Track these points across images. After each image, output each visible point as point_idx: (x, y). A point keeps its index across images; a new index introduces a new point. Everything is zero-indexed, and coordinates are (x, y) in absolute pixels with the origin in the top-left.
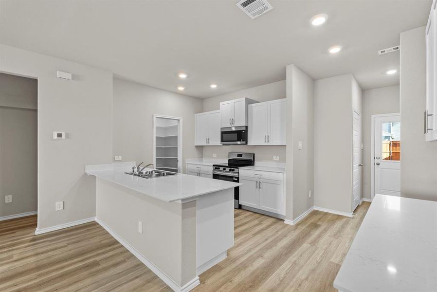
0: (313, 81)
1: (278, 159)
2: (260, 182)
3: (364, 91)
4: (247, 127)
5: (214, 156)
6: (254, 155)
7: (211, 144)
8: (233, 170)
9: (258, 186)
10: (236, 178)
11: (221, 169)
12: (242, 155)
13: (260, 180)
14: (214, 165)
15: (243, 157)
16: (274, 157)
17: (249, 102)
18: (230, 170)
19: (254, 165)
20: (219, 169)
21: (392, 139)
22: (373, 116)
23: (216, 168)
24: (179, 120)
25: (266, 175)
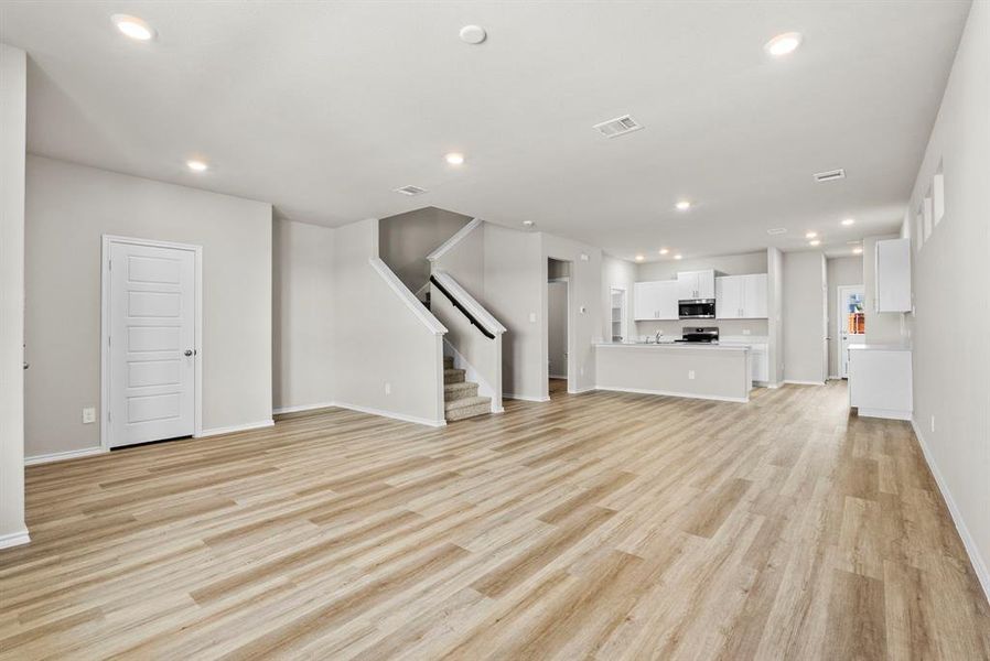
0: (784, 255)
1: (749, 333)
3: (829, 260)
4: (715, 300)
6: (719, 329)
7: (666, 318)
16: (744, 331)
17: (717, 274)
19: (717, 340)
21: (859, 309)
22: (839, 287)
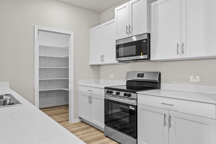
1: (198, 81)
2: (170, 117)
4: (149, 35)
5: (111, 77)
6: (160, 74)
7: (105, 62)
8: (129, 95)
9: (167, 121)
10: (133, 106)
11: (115, 92)
12: (143, 74)
13: (171, 113)
14: (106, 88)
15: (145, 78)
16: (191, 77)
18: (125, 95)
19: (160, 88)
20: (112, 92)
23: (108, 92)
24: (70, 35)
25: (179, 105)
